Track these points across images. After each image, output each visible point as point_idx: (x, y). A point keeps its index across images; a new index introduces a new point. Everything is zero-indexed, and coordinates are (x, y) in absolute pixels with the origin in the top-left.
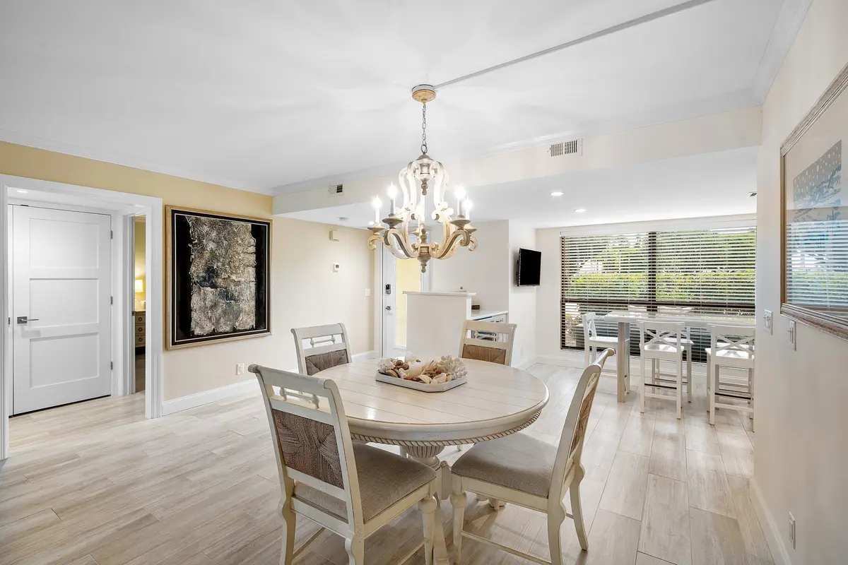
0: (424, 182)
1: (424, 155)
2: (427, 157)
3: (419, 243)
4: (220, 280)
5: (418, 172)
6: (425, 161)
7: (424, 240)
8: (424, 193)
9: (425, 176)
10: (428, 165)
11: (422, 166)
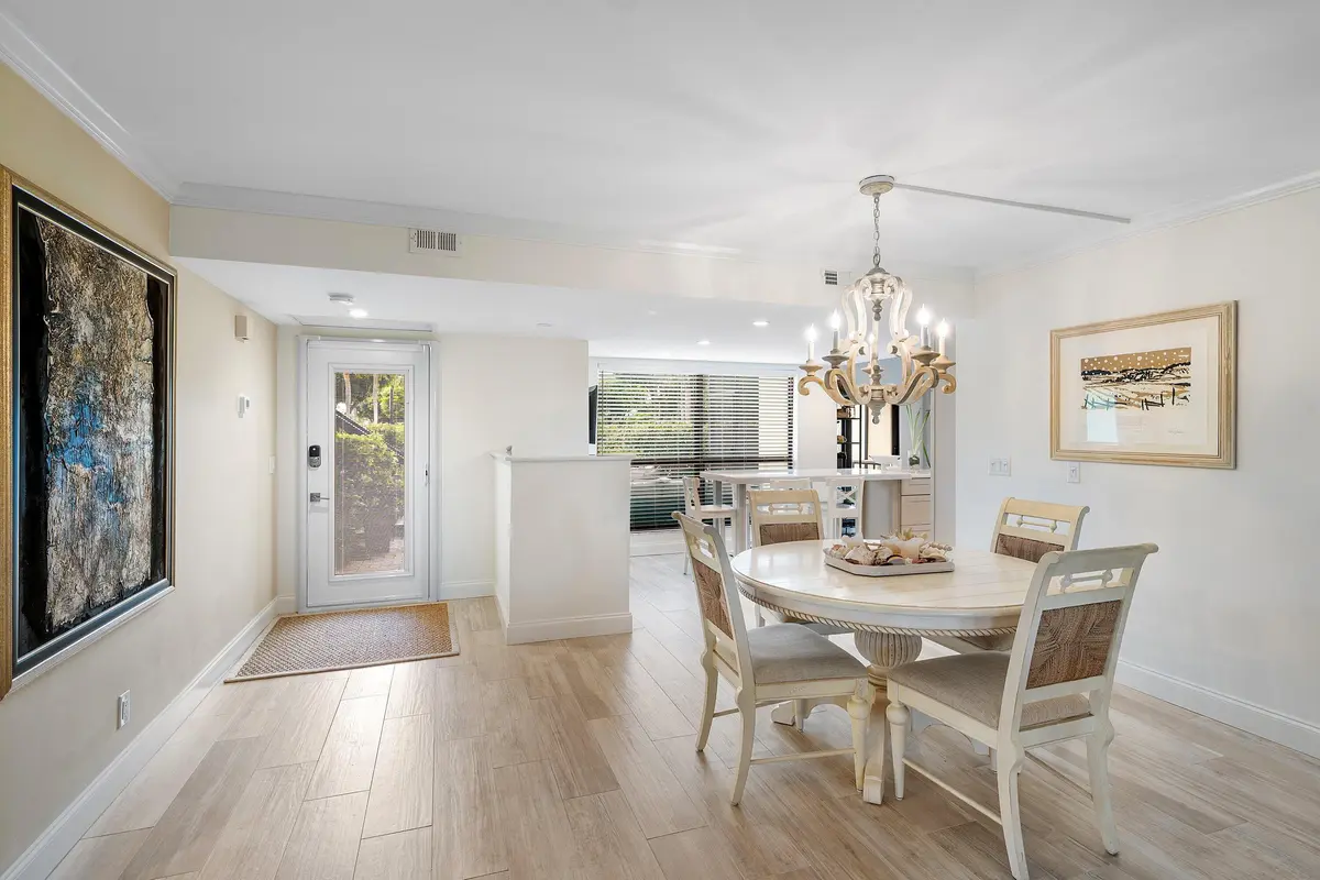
0: (878, 304)
1: (877, 269)
2: (882, 271)
3: (869, 385)
4: (100, 439)
5: (869, 291)
6: (878, 276)
7: (877, 381)
8: (878, 318)
9: (878, 296)
10: (883, 281)
11: (873, 282)
